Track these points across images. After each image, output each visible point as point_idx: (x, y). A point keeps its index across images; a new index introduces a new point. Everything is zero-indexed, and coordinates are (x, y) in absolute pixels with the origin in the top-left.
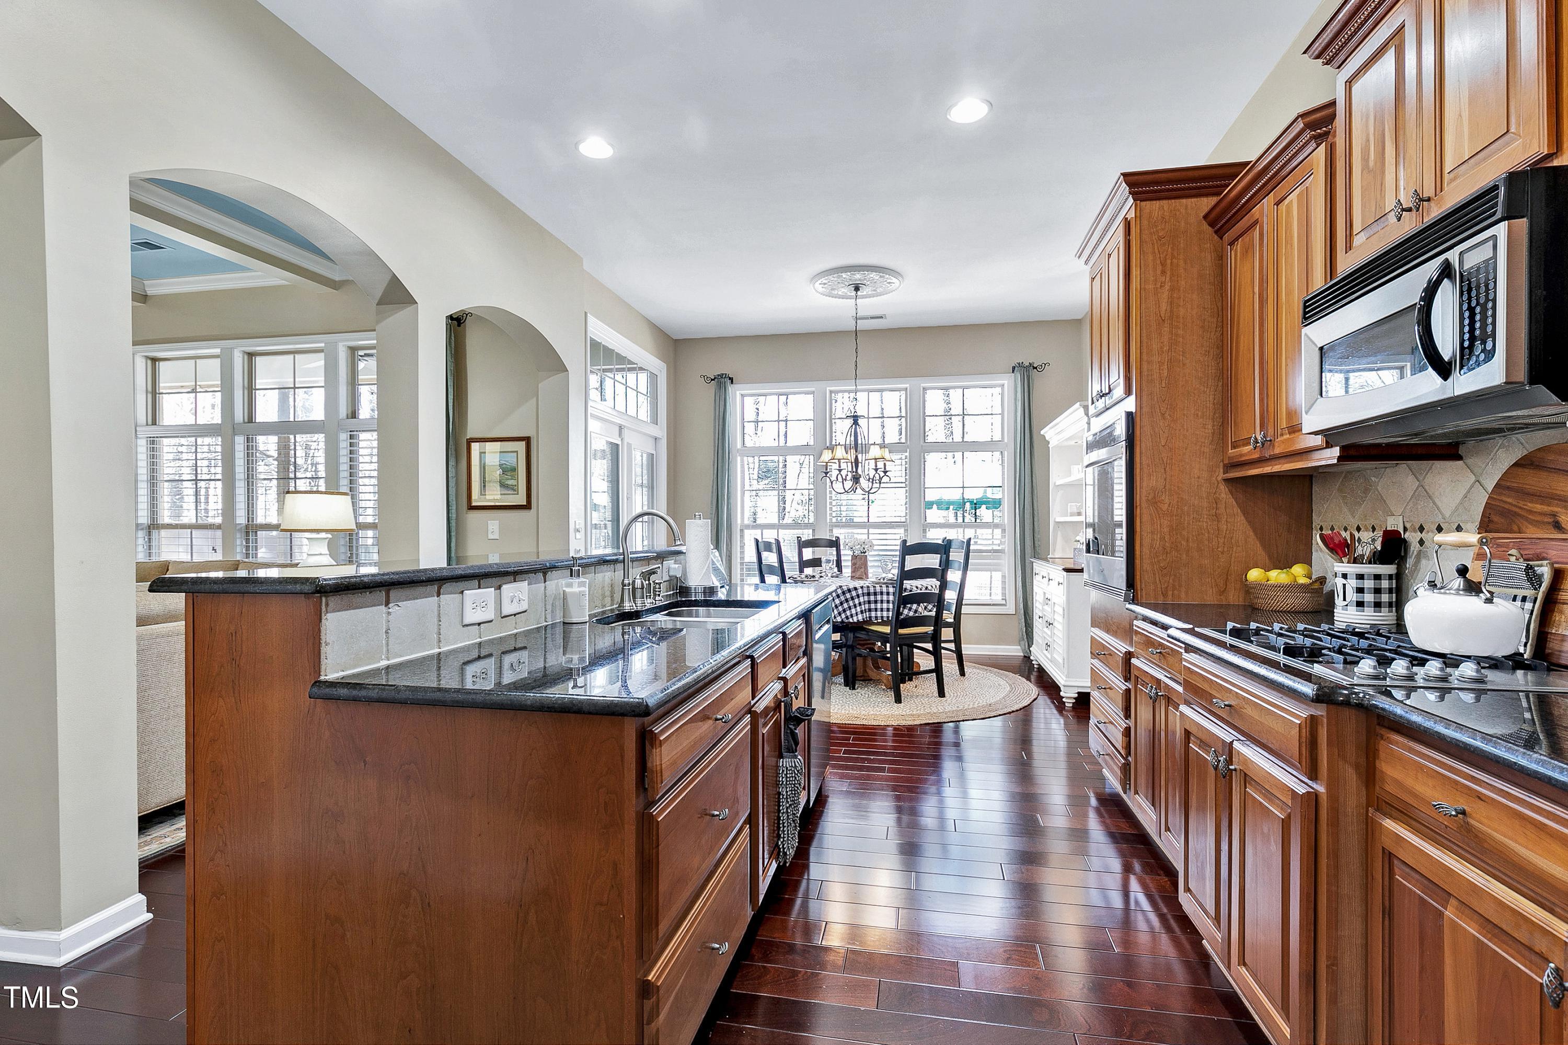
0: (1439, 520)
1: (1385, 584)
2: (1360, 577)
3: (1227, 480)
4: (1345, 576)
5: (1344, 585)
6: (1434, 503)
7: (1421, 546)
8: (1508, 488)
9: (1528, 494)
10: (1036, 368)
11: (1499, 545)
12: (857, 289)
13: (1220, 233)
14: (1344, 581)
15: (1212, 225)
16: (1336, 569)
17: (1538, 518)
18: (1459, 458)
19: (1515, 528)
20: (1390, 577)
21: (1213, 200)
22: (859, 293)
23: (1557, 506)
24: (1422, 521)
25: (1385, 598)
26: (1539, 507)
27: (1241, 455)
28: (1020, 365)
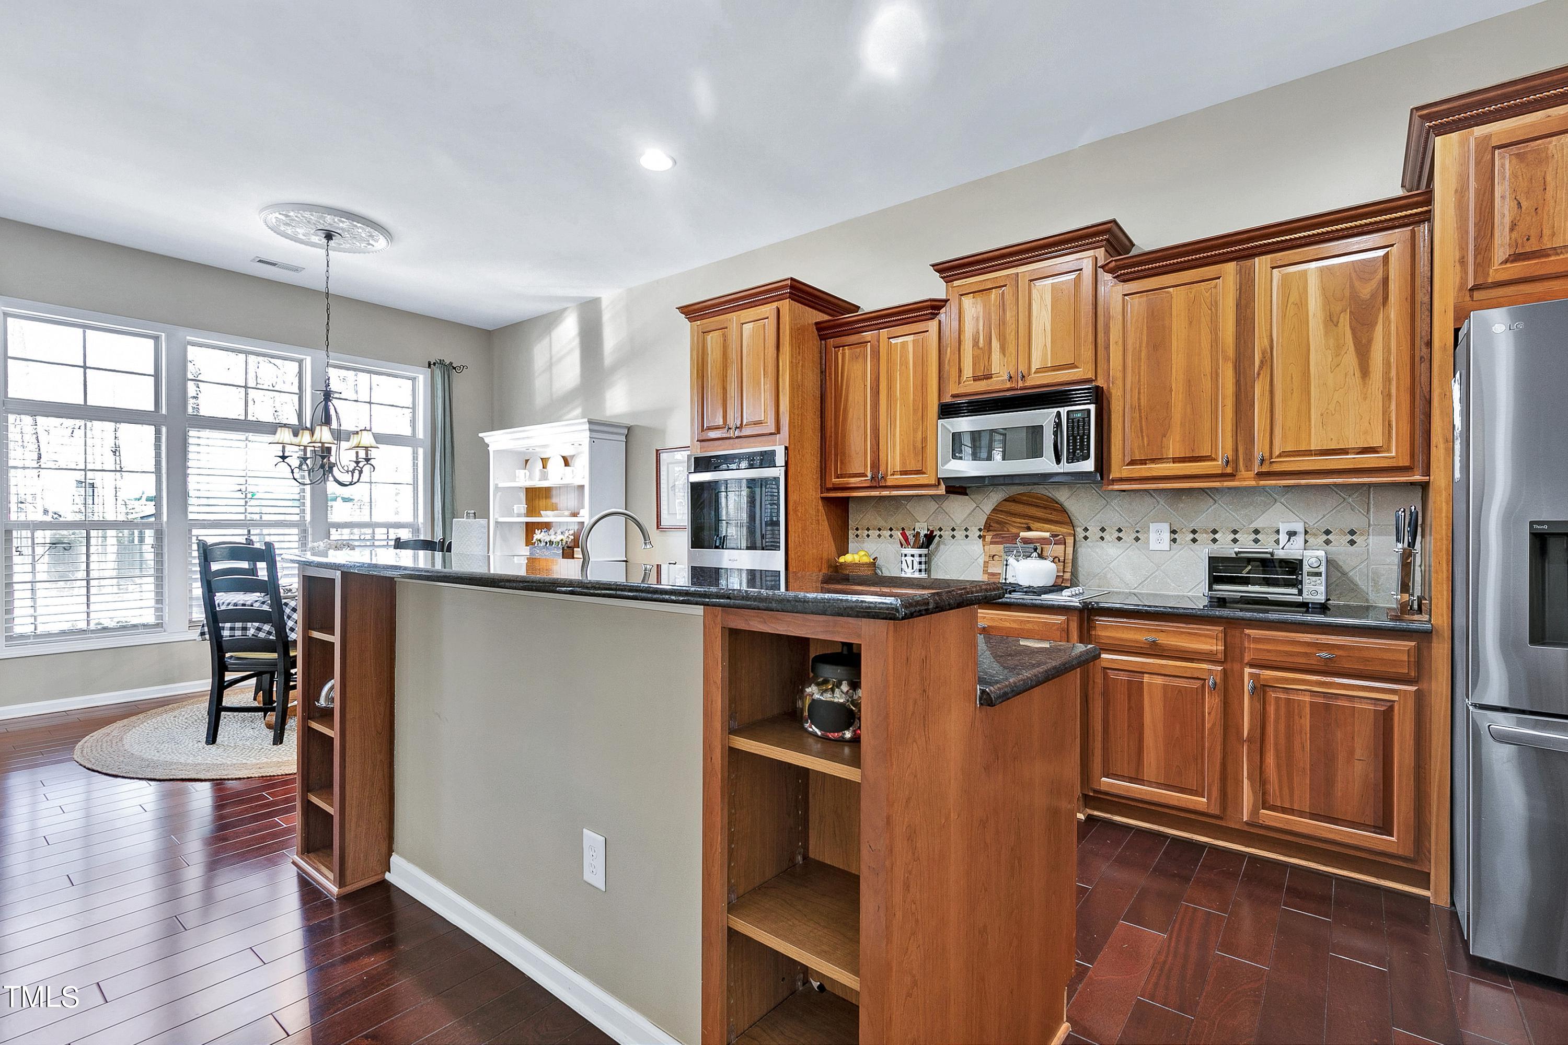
0: (953, 525)
1: (923, 559)
2: (920, 556)
3: (822, 498)
4: (913, 556)
5: (913, 561)
6: (949, 516)
7: (940, 538)
8: (1001, 511)
9: (1013, 514)
10: (454, 368)
11: (1003, 537)
12: (329, 236)
13: (822, 338)
14: (912, 558)
15: (819, 330)
16: (902, 552)
17: (1019, 525)
18: (967, 494)
19: (1006, 529)
20: (926, 555)
21: (826, 317)
22: (331, 242)
23: (1028, 520)
24: (940, 525)
25: (923, 567)
26: (1018, 520)
27: (848, 484)
28: (441, 362)
